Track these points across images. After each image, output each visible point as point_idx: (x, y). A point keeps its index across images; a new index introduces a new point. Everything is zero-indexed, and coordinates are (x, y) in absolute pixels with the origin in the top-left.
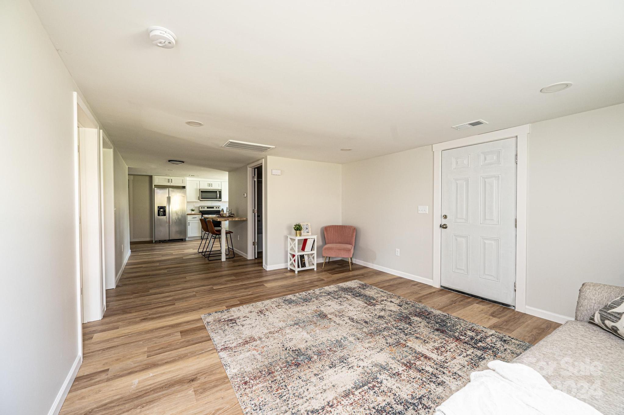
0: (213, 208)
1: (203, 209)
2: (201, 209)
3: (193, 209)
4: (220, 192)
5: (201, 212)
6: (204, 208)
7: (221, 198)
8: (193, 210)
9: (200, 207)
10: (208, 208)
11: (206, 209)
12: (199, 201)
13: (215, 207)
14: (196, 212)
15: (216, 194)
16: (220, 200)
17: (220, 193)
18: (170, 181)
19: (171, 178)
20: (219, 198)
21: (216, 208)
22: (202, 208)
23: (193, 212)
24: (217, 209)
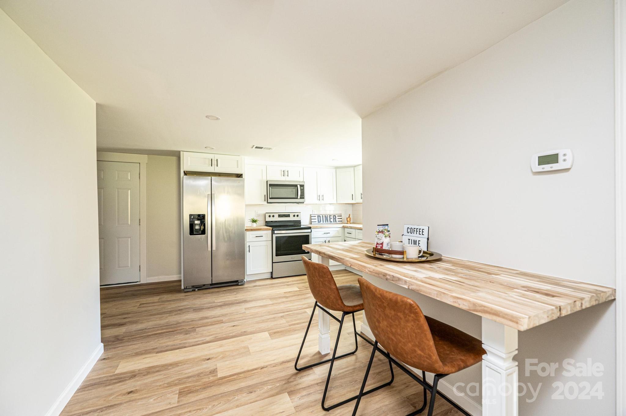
0: (289, 216)
1: (272, 219)
2: (268, 219)
3: (255, 218)
4: (302, 186)
5: (268, 224)
6: (273, 216)
7: (303, 198)
8: (254, 221)
9: (267, 215)
10: (280, 216)
11: (277, 219)
12: (266, 203)
13: (291, 215)
14: (261, 223)
15: (294, 190)
16: (301, 200)
17: (302, 188)
18: (214, 162)
19: (217, 157)
20: (301, 198)
21: (294, 216)
22: (270, 216)
23: (254, 224)
24: (296, 219)
